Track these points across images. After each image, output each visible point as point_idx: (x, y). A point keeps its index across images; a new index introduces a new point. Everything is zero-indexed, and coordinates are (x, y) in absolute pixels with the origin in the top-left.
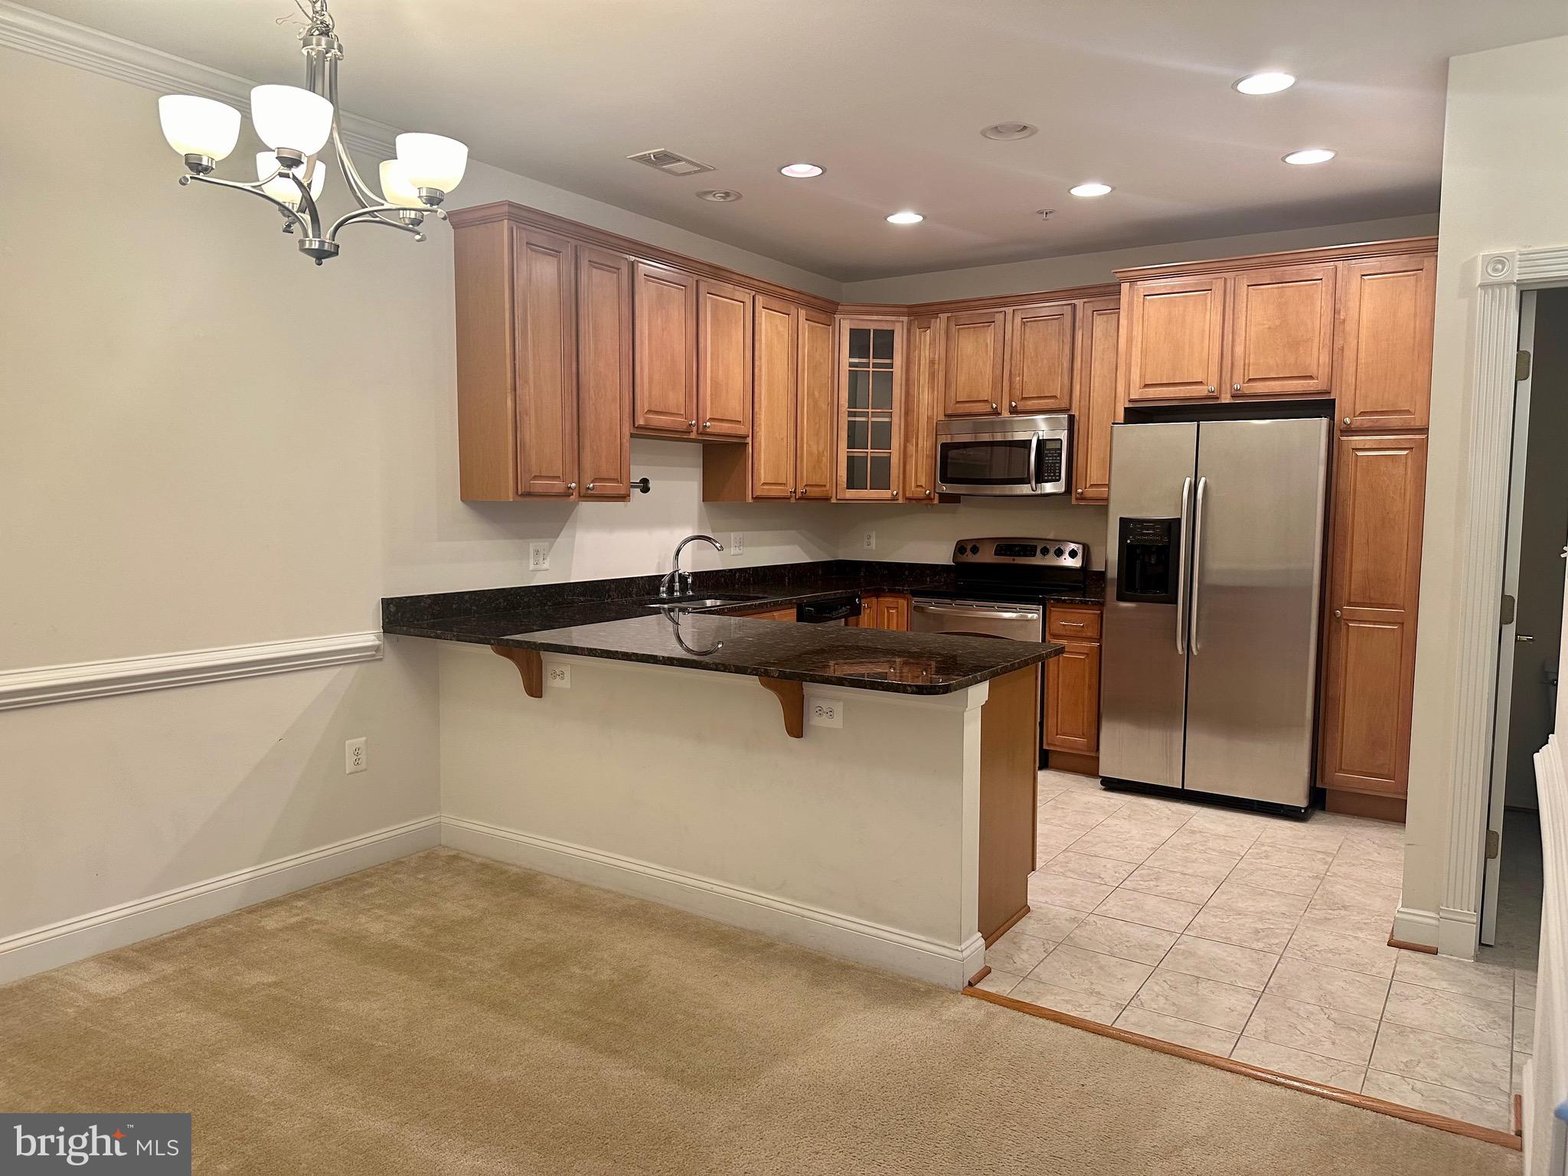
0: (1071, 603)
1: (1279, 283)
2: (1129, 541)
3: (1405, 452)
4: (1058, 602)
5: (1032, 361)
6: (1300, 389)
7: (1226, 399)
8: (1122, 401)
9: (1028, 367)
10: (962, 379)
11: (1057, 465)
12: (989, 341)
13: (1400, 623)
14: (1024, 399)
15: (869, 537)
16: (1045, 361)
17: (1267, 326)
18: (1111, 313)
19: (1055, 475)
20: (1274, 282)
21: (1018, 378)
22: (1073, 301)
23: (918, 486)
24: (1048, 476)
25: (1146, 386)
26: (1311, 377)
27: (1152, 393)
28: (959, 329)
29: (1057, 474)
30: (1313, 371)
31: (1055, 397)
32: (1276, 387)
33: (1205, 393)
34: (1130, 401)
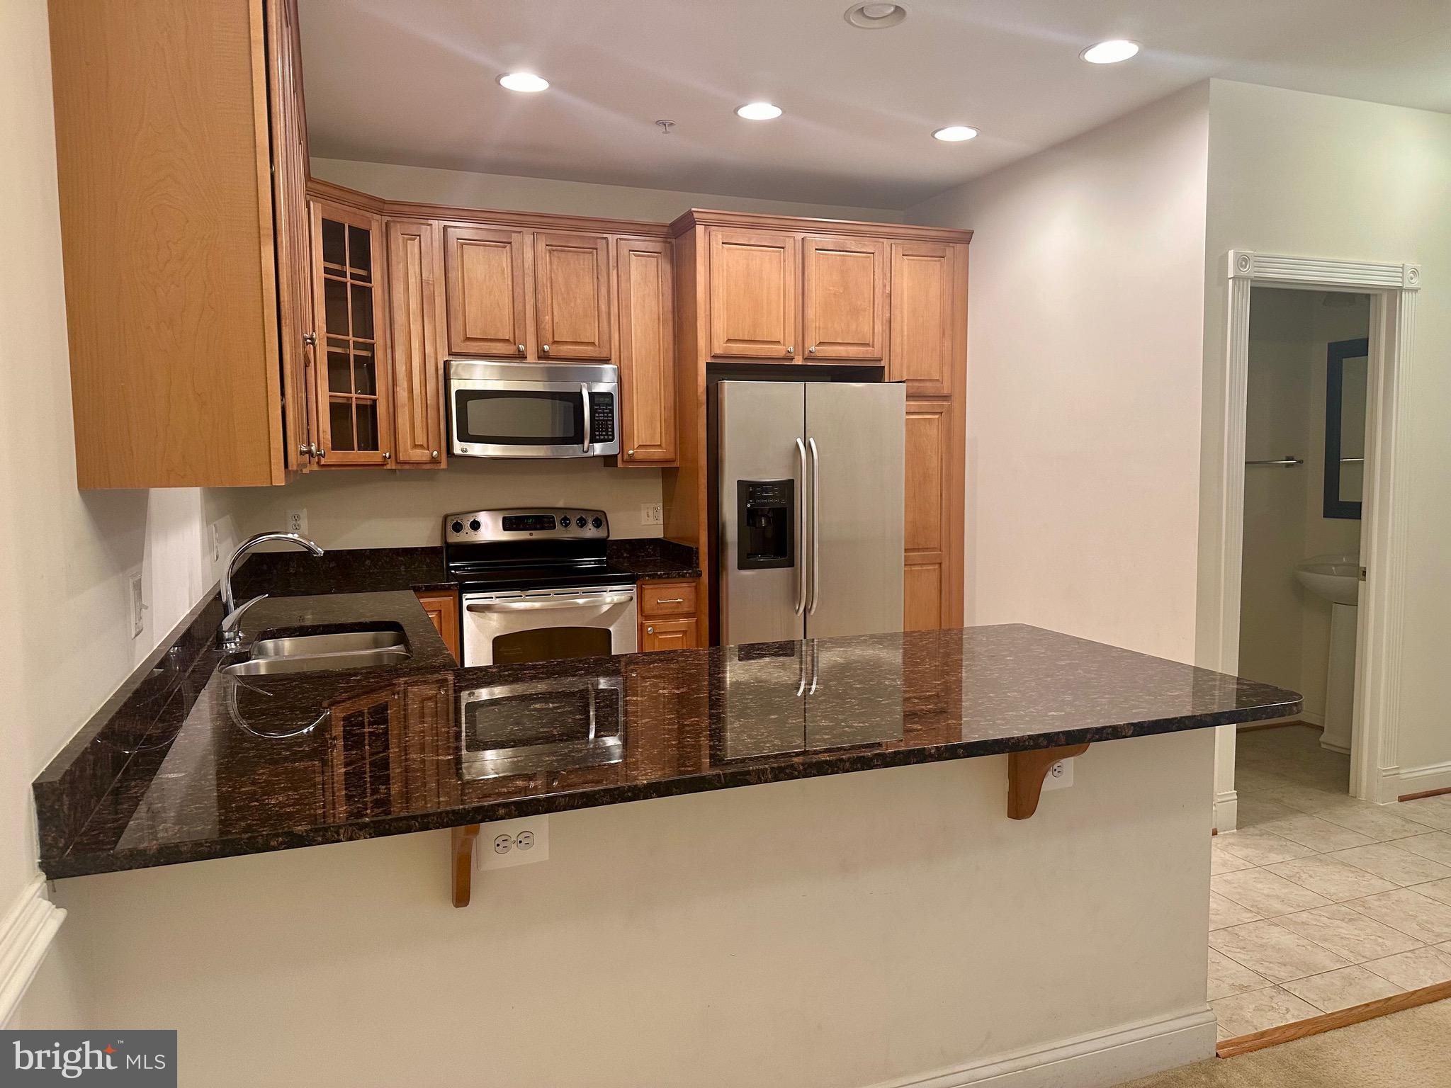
0: (668, 577)
1: (840, 251)
2: (749, 506)
3: (937, 417)
4: (654, 578)
5: (563, 299)
6: (861, 356)
7: (798, 361)
8: (704, 356)
9: (559, 305)
10: (472, 311)
11: (609, 423)
12: (505, 265)
13: (938, 563)
14: (555, 342)
15: (296, 518)
16: (579, 301)
17: (832, 292)
18: (649, 256)
19: (607, 435)
20: (838, 249)
21: (547, 317)
22: (605, 236)
23: (415, 446)
24: (599, 435)
25: (729, 341)
26: (867, 345)
27: (737, 349)
28: (462, 245)
29: (610, 433)
30: (868, 339)
31: (593, 344)
32: (841, 351)
33: (782, 354)
34: (714, 357)
